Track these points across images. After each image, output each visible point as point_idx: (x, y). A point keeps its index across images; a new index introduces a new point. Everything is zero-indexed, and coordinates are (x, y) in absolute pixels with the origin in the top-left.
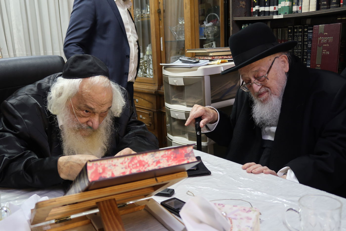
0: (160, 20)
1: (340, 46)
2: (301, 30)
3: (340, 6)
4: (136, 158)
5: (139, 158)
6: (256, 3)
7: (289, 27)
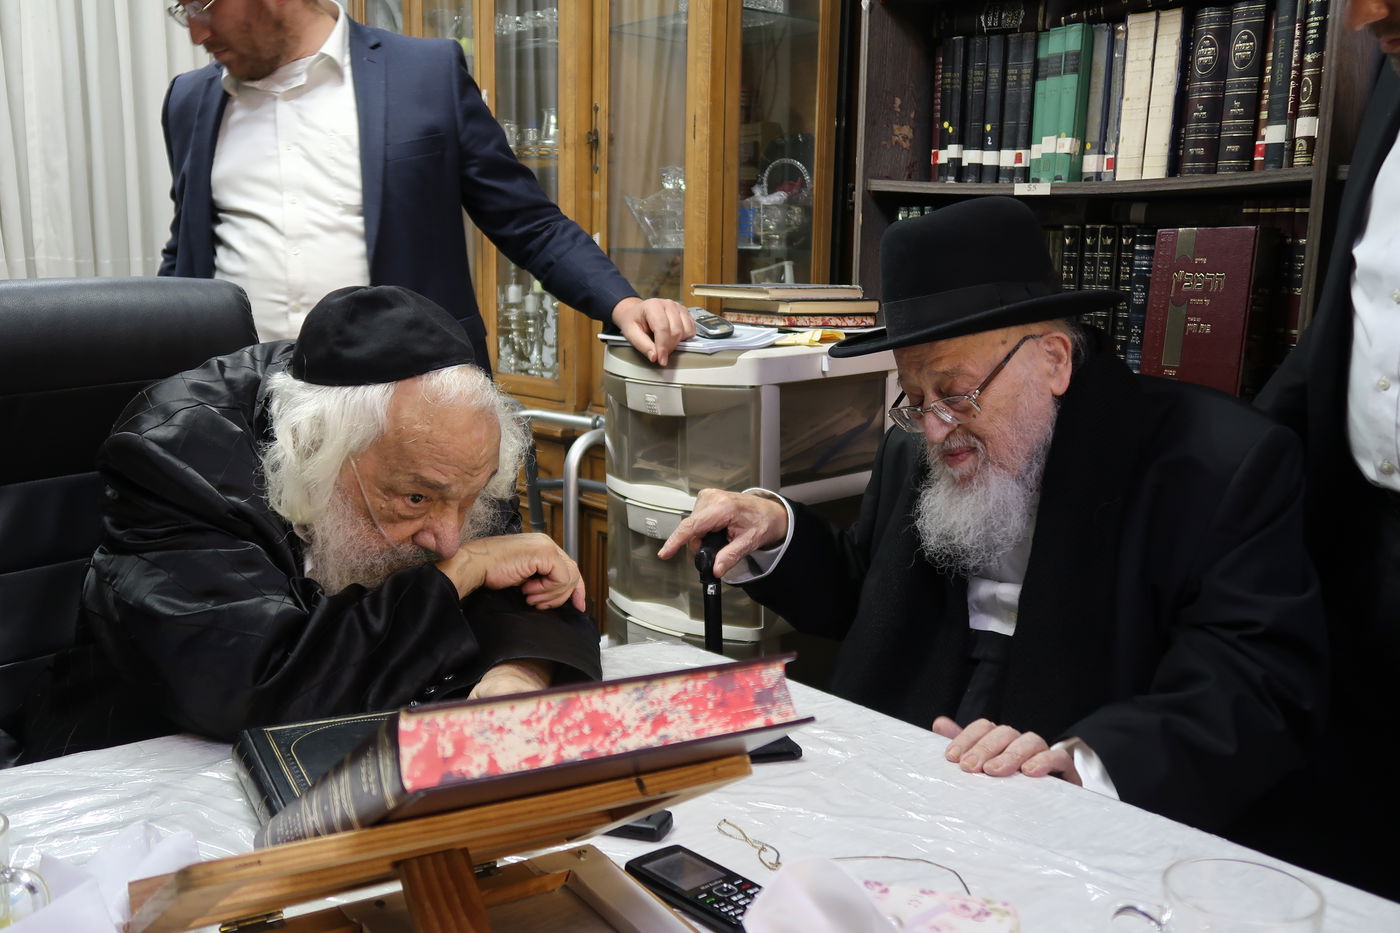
0: (594, 169)
1: (1251, 307)
2: (1109, 241)
3: (1251, 167)
4: (578, 705)
5: (590, 703)
6: (950, 135)
7: (1066, 227)
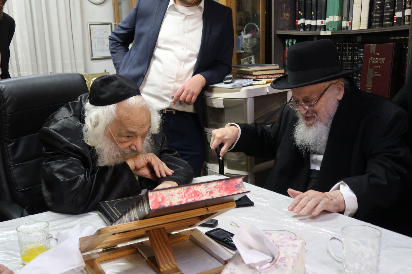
1: (392, 68)
2: (351, 48)
4: (191, 189)
5: (194, 189)
6: (301, 16)
7: (337, 44)
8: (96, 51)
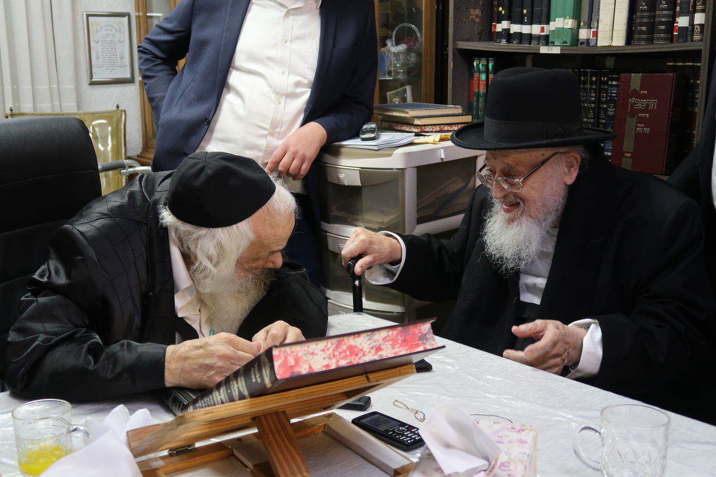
1: (671, 119)
2: (594, 79)
3: (672, 38)
4: (344, 343)
5: (349, 342)
6: (503, 16)
8: (100, 67)
